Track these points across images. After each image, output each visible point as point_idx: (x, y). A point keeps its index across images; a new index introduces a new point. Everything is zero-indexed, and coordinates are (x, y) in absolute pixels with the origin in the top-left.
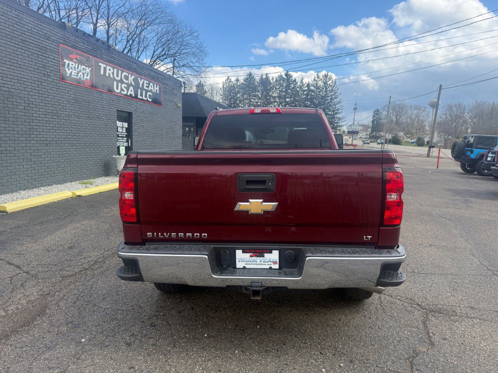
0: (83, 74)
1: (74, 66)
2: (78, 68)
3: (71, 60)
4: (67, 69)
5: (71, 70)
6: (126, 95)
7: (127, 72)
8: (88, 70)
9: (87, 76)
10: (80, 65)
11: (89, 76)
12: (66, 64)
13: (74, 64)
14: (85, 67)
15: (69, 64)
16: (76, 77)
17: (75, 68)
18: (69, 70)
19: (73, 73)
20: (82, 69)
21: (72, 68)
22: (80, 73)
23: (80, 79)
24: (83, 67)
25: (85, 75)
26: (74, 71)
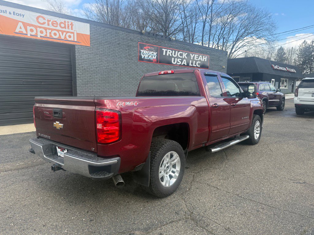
0: (152, 56)
1: (146, 53)
2: (149, 53)
3: (145, 50)
4: (142, 55)
5: (144, 55)
6: (180, 65)
7: (181, 51)
8: (155, 54)
9: (154, 57)
10: (150, 52)
11: (155, 57)
12: (142, 52)
13: (146, 51)
14: (153, 53)
15: (143, 52)
16: (147, 58)
17: (147, 54)
18: (143, 55)
19: (146, 57)
20: (151, 53)
21: (145, 54)
22: (150, 56)
23: (150, 59)
24: (152, 52)
25: (153, 56)
26: (146, 56)
